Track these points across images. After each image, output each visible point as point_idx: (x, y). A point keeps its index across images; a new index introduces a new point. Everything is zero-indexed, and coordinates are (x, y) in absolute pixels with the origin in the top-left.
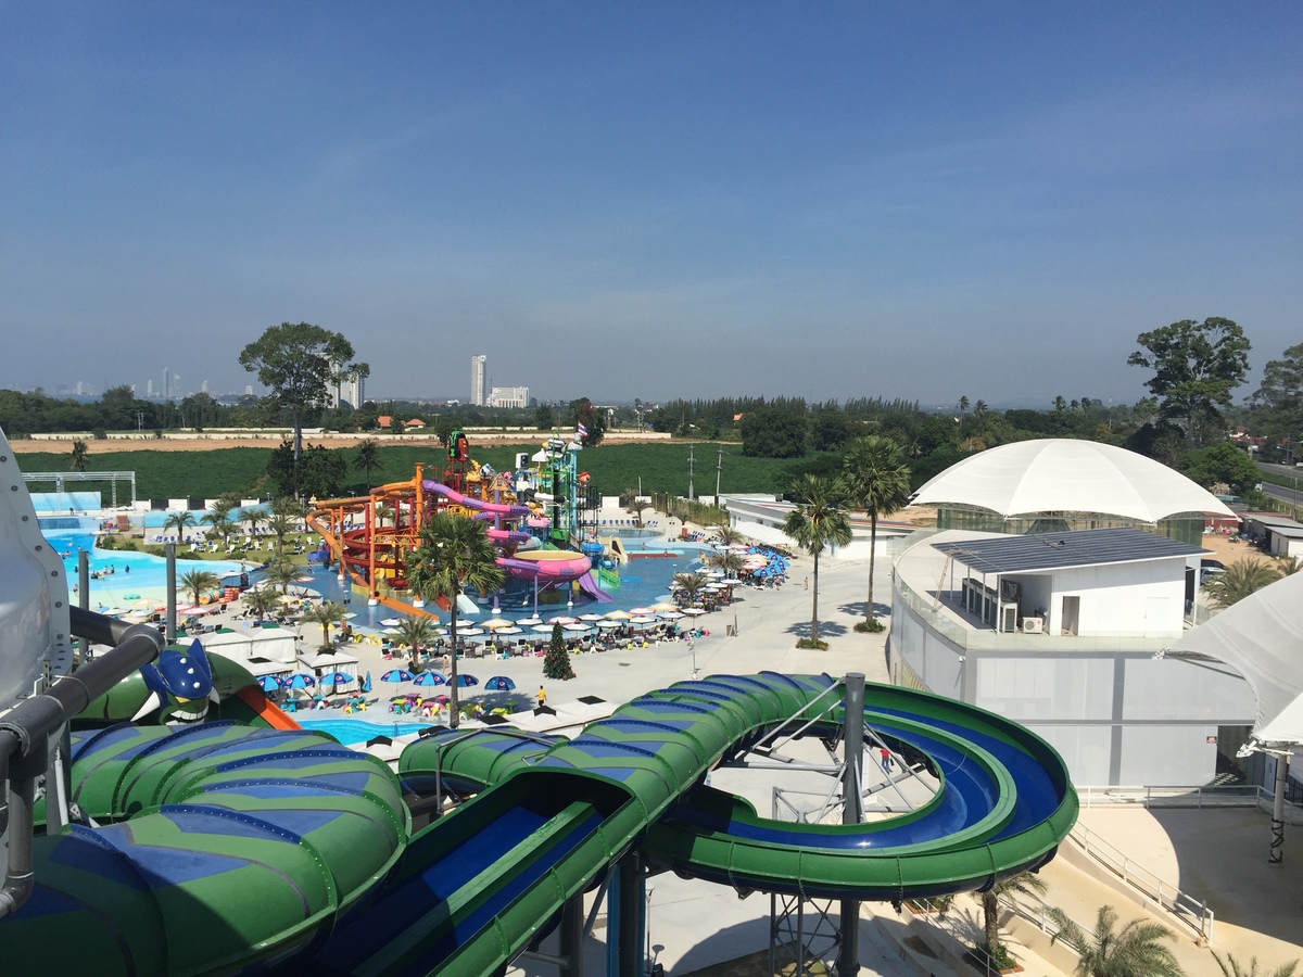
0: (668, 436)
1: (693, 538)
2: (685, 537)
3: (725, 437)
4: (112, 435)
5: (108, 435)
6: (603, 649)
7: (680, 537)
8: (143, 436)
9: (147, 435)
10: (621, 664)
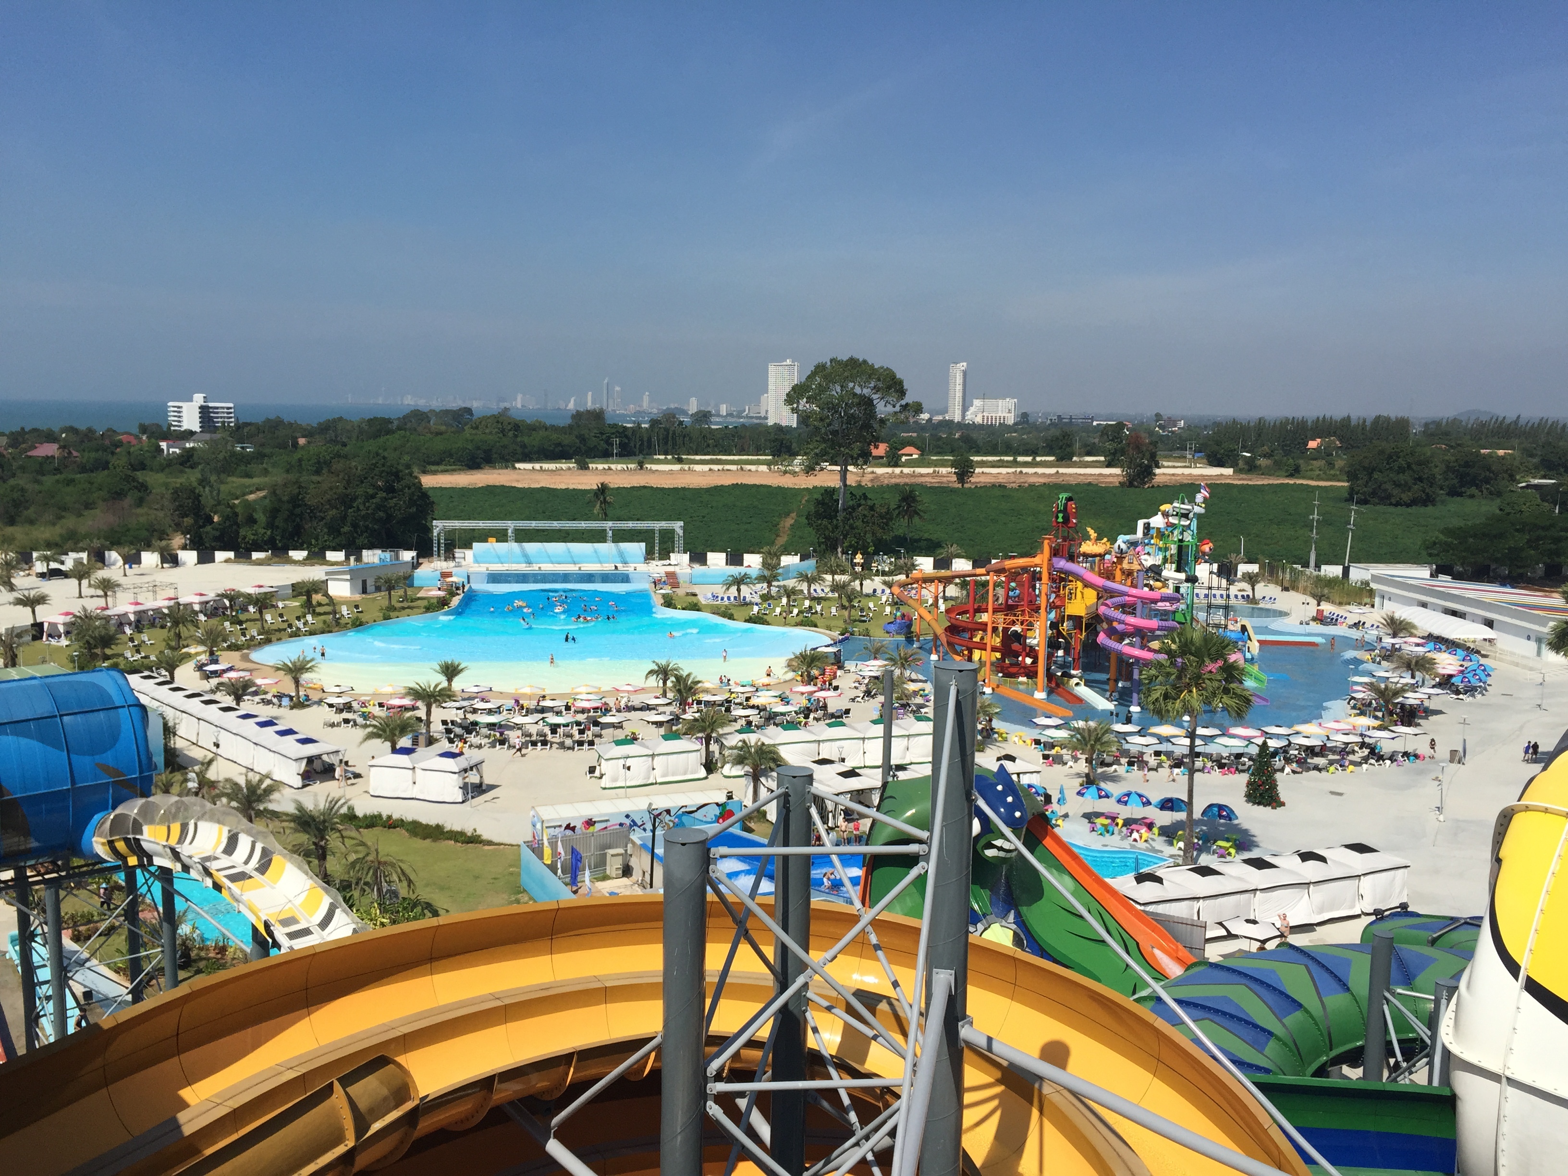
0: (1229, 471)
1: (1333, 621)
2: (1320, 619)
3: (1309, 473)
4: (594, 466)
5: (590, 465)
6: (1299, 770)
7: (1314, 619)
8: (625, 466)
9: (629, 466)
10: (1332, 793)
